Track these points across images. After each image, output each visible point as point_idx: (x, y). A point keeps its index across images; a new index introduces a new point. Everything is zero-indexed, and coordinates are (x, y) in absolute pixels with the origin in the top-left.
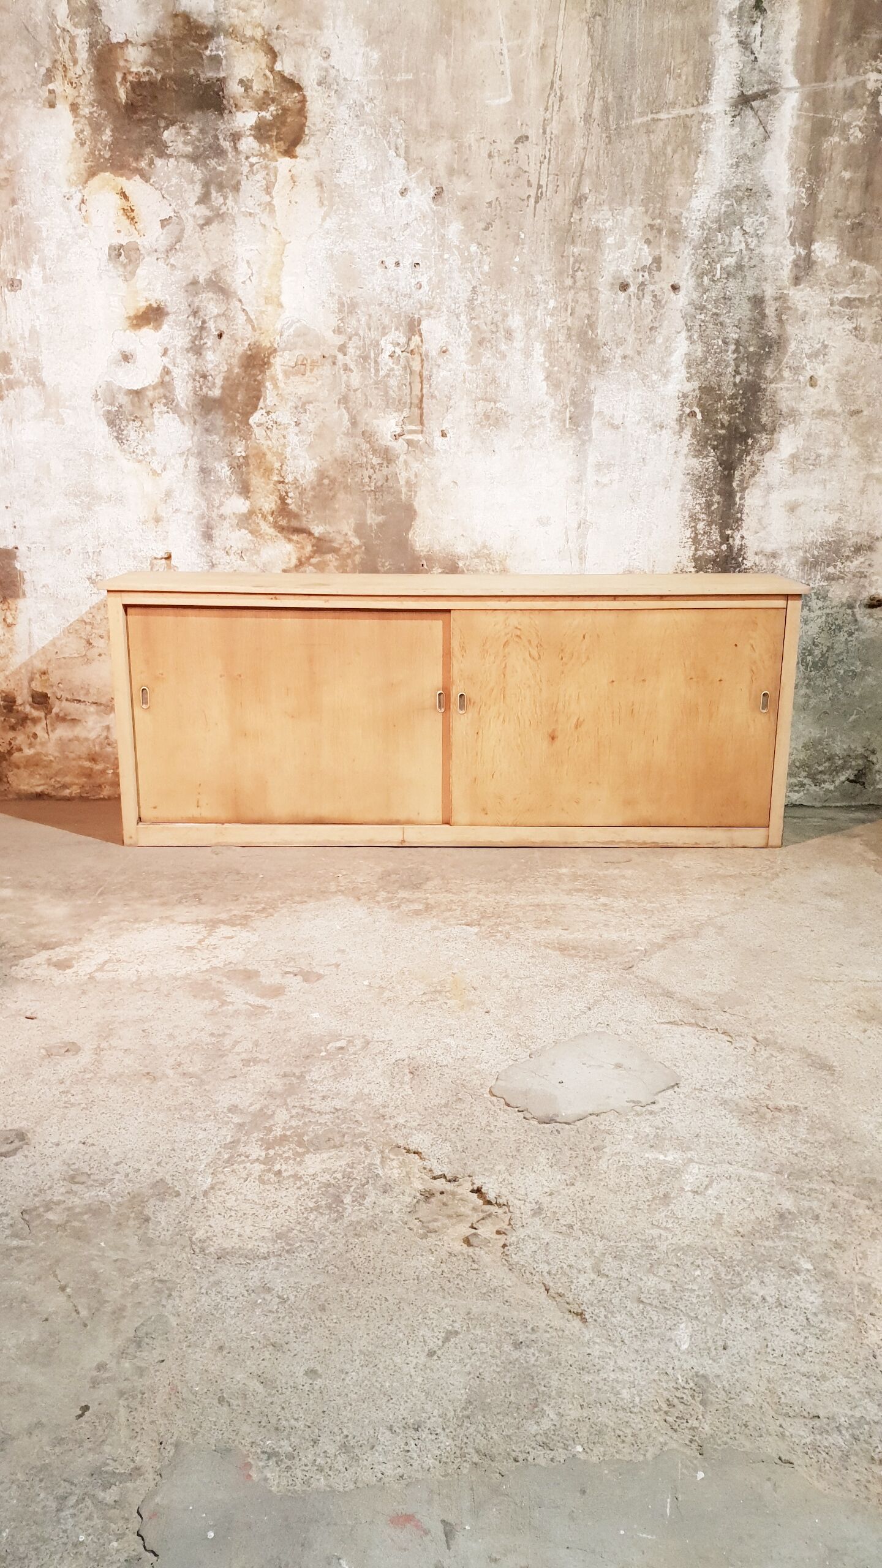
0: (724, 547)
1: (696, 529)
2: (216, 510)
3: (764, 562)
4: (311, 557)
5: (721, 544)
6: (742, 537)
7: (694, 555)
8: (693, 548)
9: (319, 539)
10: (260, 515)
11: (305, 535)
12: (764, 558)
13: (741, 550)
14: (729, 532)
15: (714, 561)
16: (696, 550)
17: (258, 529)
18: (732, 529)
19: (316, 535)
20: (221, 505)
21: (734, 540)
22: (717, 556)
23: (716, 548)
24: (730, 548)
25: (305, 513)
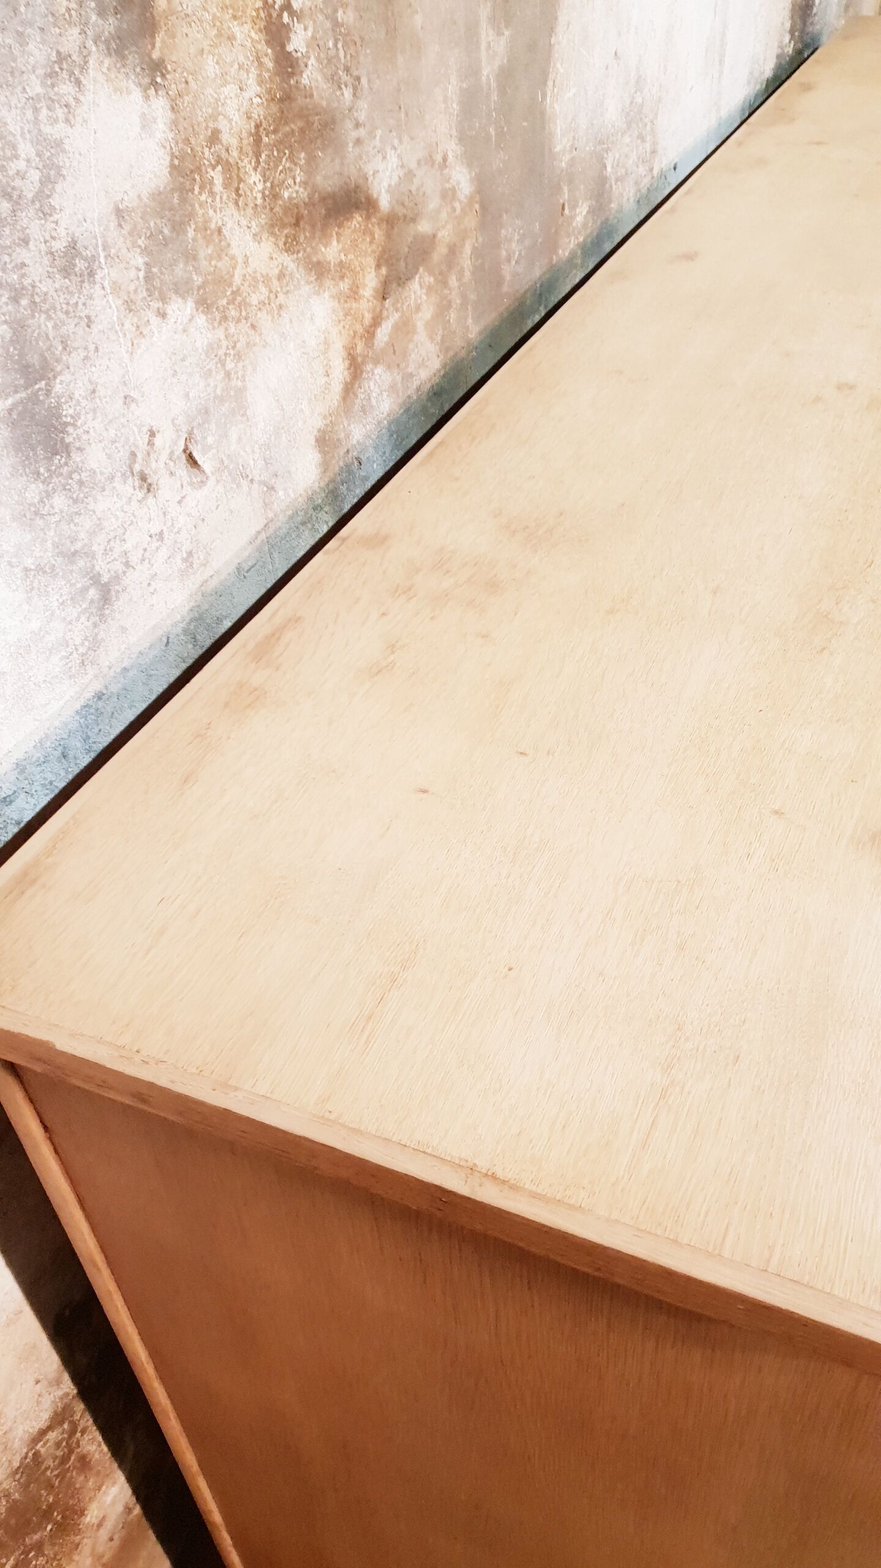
2: (36, 229)
4: (377, 322)
9: (391, 221)
10: (217, 176)
11: (357, 219)
17: (223, 264)
19: (385, 203)
20: (51, 175)
25: (348, 93)
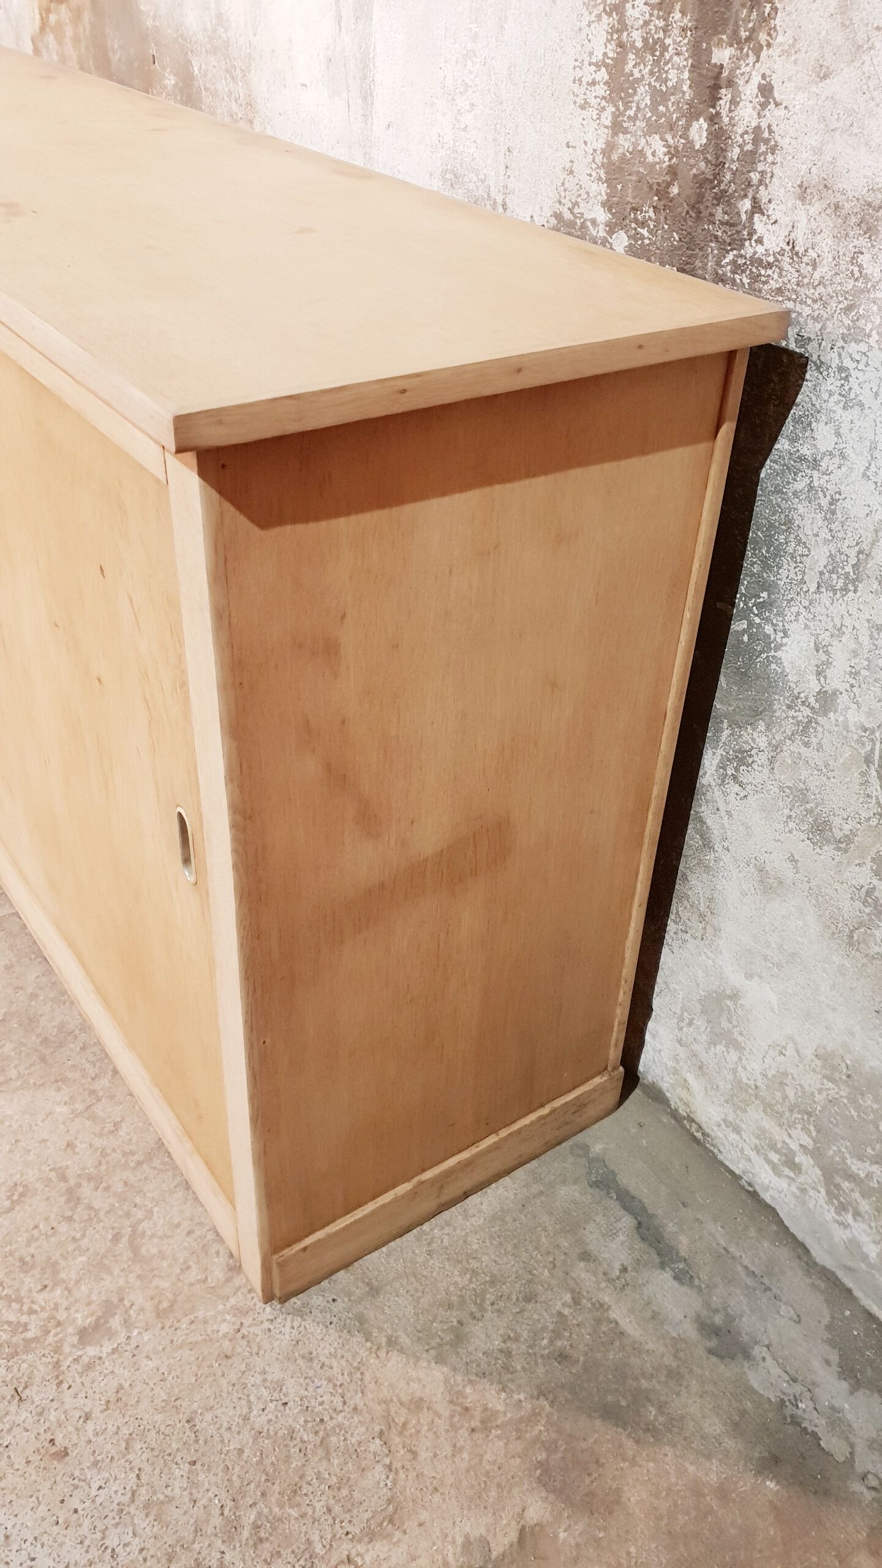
0: (699, 132)
1: (622, 27)
3: (825, 244)
5: (692, 115)
6: (766, 90)
7: (610, 147)
8: (607, 118)
12: (828, 223)
13: (750, 159)
14: (722, 55)
15: (662, 192)
16: (617, 127)
18: (736, 41)
21: (734, 102)
22: (673, 171)
23: (671, 127)
24: (719, 137)
